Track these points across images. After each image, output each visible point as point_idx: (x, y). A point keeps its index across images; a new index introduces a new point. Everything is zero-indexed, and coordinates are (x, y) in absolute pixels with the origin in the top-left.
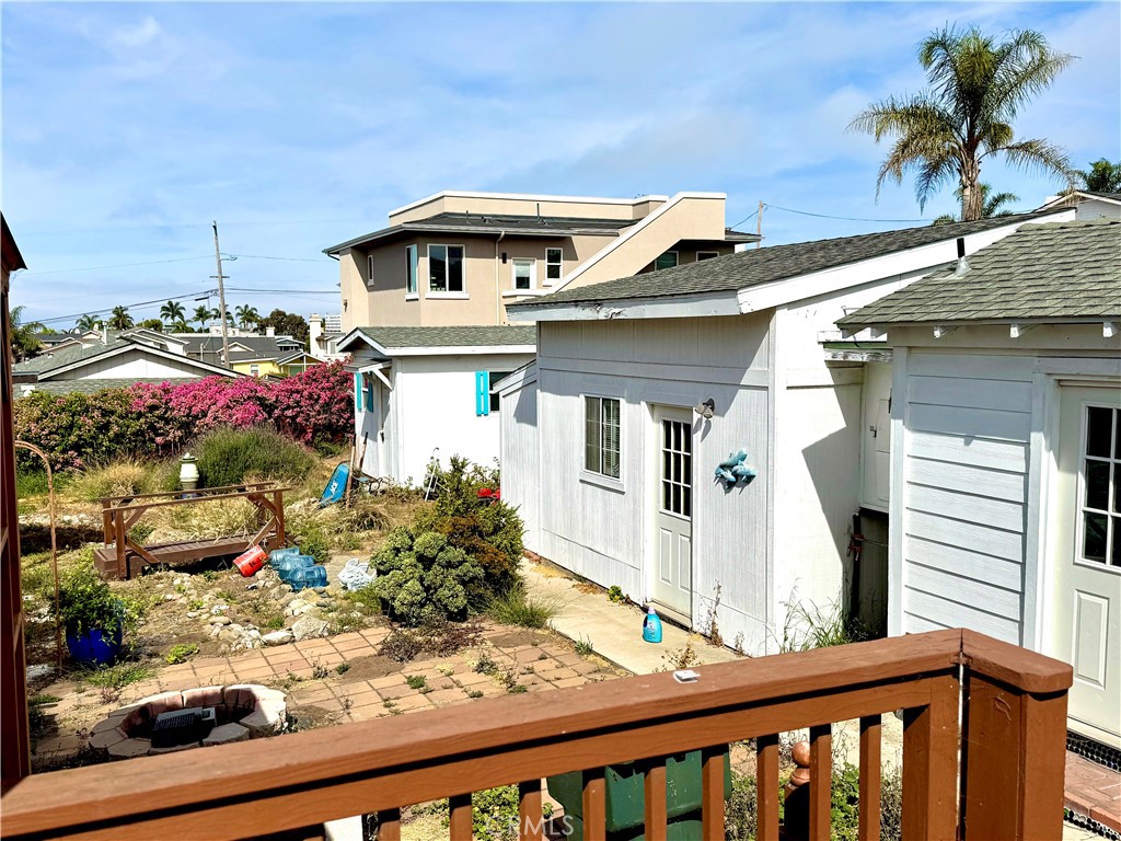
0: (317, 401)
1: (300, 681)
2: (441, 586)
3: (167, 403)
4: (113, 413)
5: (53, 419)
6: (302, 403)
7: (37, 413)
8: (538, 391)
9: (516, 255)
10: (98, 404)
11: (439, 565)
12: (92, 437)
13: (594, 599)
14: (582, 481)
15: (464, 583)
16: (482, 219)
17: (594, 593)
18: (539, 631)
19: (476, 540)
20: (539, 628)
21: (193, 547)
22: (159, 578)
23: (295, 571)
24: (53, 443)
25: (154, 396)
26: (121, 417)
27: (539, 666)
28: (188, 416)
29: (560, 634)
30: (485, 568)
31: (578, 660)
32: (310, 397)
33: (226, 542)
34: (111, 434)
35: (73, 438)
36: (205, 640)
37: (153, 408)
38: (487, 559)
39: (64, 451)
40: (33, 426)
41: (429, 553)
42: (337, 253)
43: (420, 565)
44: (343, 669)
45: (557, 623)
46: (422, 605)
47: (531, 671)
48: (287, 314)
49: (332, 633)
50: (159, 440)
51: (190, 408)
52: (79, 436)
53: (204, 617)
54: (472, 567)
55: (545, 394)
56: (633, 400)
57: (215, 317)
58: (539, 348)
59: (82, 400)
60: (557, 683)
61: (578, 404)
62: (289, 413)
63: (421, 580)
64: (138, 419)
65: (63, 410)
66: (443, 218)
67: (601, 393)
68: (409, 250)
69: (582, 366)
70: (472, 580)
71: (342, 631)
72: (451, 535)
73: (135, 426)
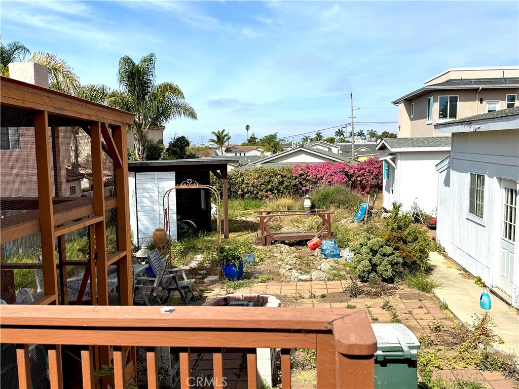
0: (372, 173)
1: (303, 298)
2: (380, 265)
3: (307, 173)
4: (285, 176)
5: (263, 178)
6: (365, 175)
7: (257, 176)
8: (451, 170)
9: (489, 99)
10: (280, 173)
11: (380, 254)
12: (277, 186)
13: (466, 282)
14: (467, 219)
15: (392, 265)
16: (470, 81)
17: (469, 279)
18: (427, 294)
19: (401, 245)
20: (427, 292)
21: (293, 235)
22: (277, 247)
23: (326, 250)
24: (262, 188)
25: (302, 170)
26: (289, 178)
27: (415, 311)
28: (315, 179)
29: (437, 297)
30: (403, 258)
31: (438, 312)
32: (369, 171)
33: (307, 234)
34: (284, 185)
35: (270, 186)
36: (279, 275)
37: (301, 175)
38: (404, 254)
39: (266, 192)
40: (255, 181)
41: (376, 248)
42: (398, 103)
43: (371, 253)
44: (323, 296)
45: (438, 292)
46: (369, 273)
47: (411, 313)
48: (390, 133)
49: (329, 280)
50: (303, 189)
51: (316, 176)
52: (272, 186)
53: (283, 265)
54: (397, 257)
55: (454, 171)
56: (491, 176)
57: (358, 135)
58: (452, 148)
59: (274, 171)
60: (420, 321)
61: (467, 176)
62: (359, 179)
63: (370, 261)
64: (295, 179)
65: (267, 174)
66: (449, 82)
67: (477, 172)
68: (429, 99)
69: (469, 157)
70: (397, 263)
71: (333, 279)
72: (388, 240)
73: (294, 182)
